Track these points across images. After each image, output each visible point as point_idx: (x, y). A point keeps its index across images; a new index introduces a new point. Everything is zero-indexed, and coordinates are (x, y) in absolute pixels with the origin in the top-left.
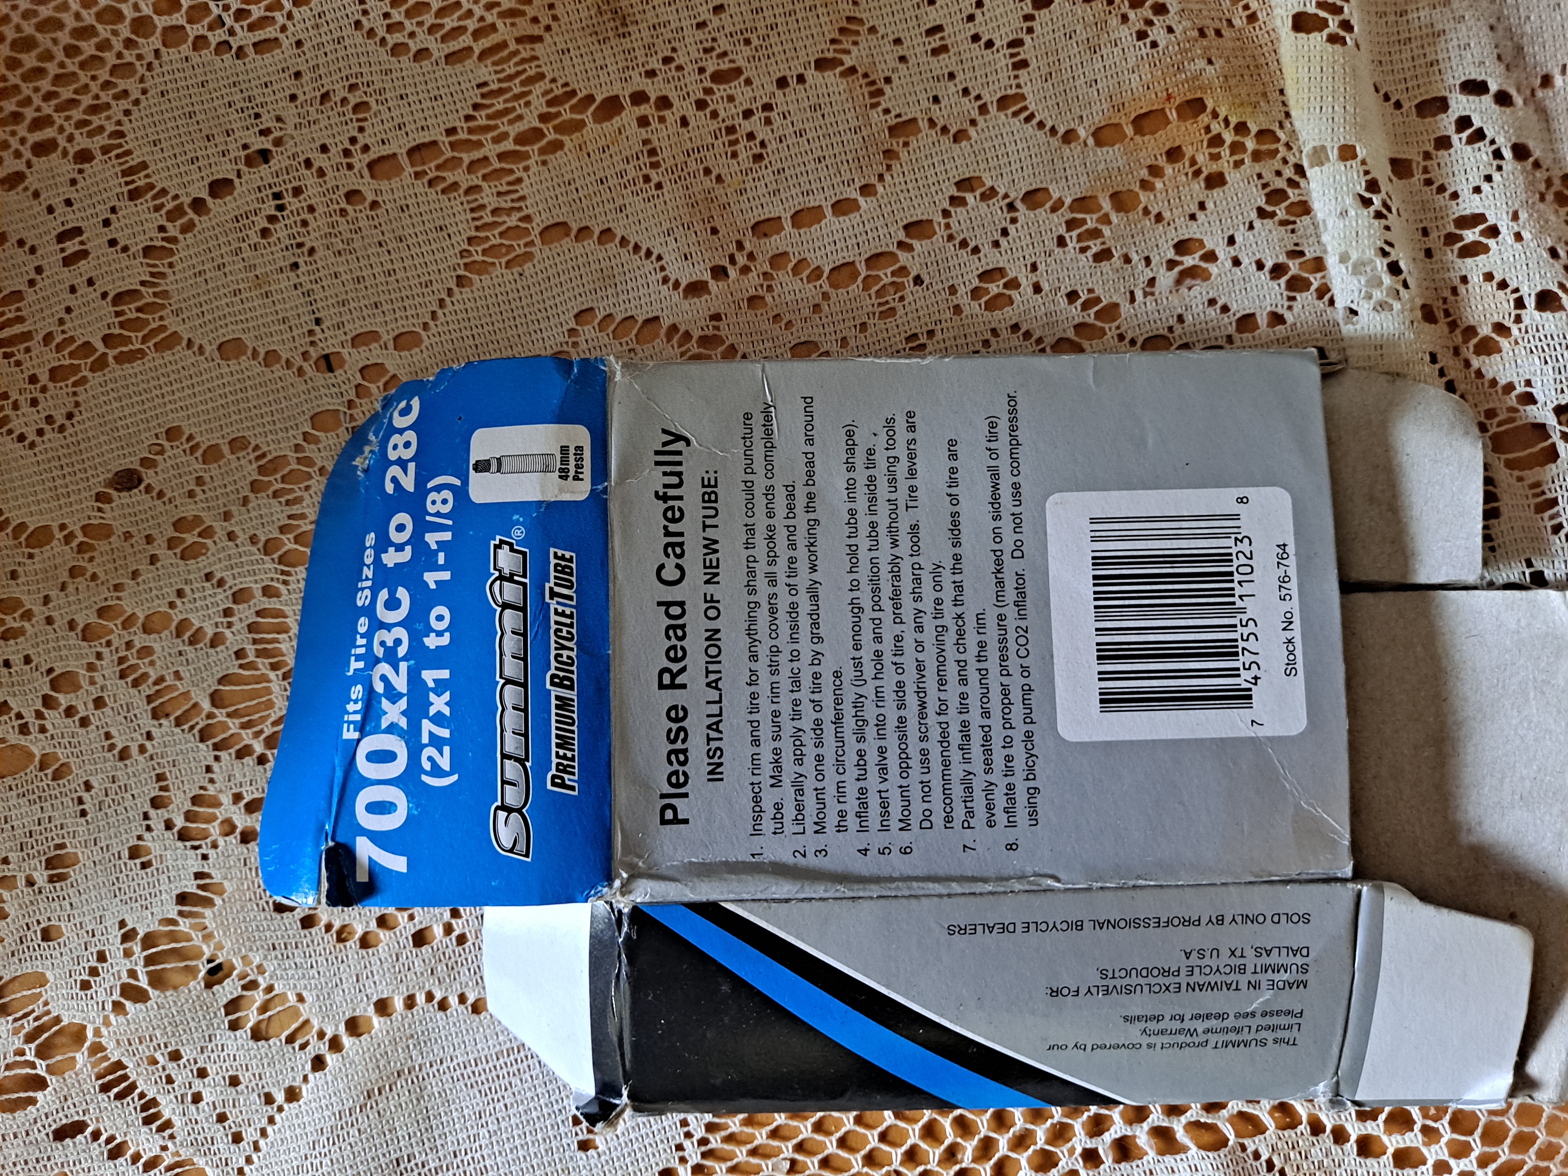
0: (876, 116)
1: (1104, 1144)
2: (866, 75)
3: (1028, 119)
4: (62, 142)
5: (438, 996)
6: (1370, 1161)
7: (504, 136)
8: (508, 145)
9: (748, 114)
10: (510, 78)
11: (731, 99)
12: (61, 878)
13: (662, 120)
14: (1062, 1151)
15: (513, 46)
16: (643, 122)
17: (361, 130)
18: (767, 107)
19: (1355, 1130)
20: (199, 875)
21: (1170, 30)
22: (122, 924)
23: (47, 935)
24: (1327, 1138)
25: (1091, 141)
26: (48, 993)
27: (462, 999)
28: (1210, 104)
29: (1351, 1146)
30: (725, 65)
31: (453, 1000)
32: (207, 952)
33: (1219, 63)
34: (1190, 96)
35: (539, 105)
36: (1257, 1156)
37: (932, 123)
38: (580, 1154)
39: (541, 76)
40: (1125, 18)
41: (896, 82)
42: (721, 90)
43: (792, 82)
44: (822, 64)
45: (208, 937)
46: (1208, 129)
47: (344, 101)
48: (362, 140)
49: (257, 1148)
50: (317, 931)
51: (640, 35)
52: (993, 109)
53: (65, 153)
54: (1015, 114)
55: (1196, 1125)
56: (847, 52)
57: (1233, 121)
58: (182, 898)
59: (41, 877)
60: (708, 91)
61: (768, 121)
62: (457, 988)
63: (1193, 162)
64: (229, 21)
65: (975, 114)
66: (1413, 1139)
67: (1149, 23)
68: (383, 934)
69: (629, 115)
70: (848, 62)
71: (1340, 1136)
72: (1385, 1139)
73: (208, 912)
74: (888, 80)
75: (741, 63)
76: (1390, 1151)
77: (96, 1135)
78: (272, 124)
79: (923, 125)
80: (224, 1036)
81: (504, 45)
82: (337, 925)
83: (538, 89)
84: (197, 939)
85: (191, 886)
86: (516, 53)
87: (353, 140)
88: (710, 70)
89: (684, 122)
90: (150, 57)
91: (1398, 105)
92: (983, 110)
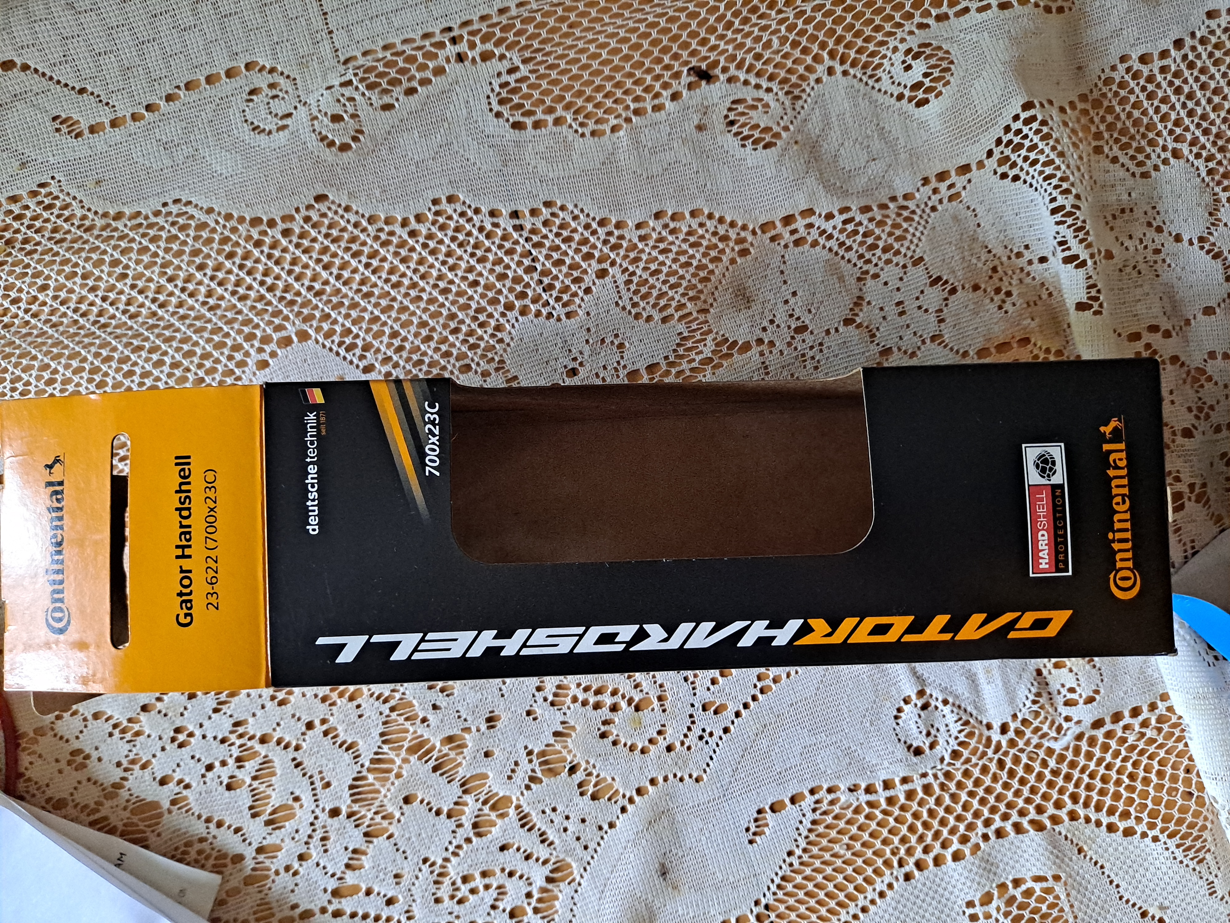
0: (872, 347)
1: (991, 831)
2: (867, 327)
3: (945, 346)
4: (474, 366)
5: (679, 775)
6: (1113, 835)
7: (694, 360)
8: (694, 365)
9: (812, 348)
10: (694, 331)
11: (804, 341)
12: (493, 727)
13: (771, 352)
14: (972, 835)
15: (695, 314)
16: (762, 354)
17: (622, 357)
18: (821, 344)
19: (1105, 820)
20: (563, 723)
21: (1014, 305)
22: (526, 748)
23: (487, 755)
24: (1092, 825)
26: (489, 782)
27: (690, 776)
28: (1033, 340)
29: (1104, 828)
30: (799, 324)
31: (686, 777)
32: (569, 759)
33: (1037, 320)
34: (1023, 336)
35: (710, 344)
36: (1060, 833)
37: (899, 349)
38: (749, 846)
39: (710, 331)
40: (992, 300)
41: (882, 329)
42: (799, 337)
43: (833, 331)
44: (848, 322)
45: (570, 752)
46: (1031, 352)
47: (612, 343)
48: (622, 363)
49: (596, 851)
50: (620, 746)
51: (756, 307)
52: (928, 341)
53: (476, 372)
54: (939, 344)
55: (1032, 822)
56: (857, 315)
57: (1044, 348)
58: (556, 734)
59: (483, 727)
60: (793, 338)
61: (821, 351)
62: (688, 771)
64: (552, 302)
65: (919, 344)
66: (1131, 823)
67: (1004, 301)
68: (652, 747)
69: (755, 350)
70: (858, 320)
71: (1098, 824)
72: (1119, 824)
73: (569, 740)
74: (878, 329)
75: (807, 322)
76: (1121, 829)
77: (518, 849)
78: (578, 355)
79: (895, 349)
80: (577, 799)
81: (690, 314)
82: (629, 744)
83: (710, 338)
84: (565, 753)
85: (560, 728)
86: (697, 319)
87: (618, 363)
88: (793, 327)
89: (781, 352)
90: (514, 321)
91: (1119, 335)
92: (924, 342)
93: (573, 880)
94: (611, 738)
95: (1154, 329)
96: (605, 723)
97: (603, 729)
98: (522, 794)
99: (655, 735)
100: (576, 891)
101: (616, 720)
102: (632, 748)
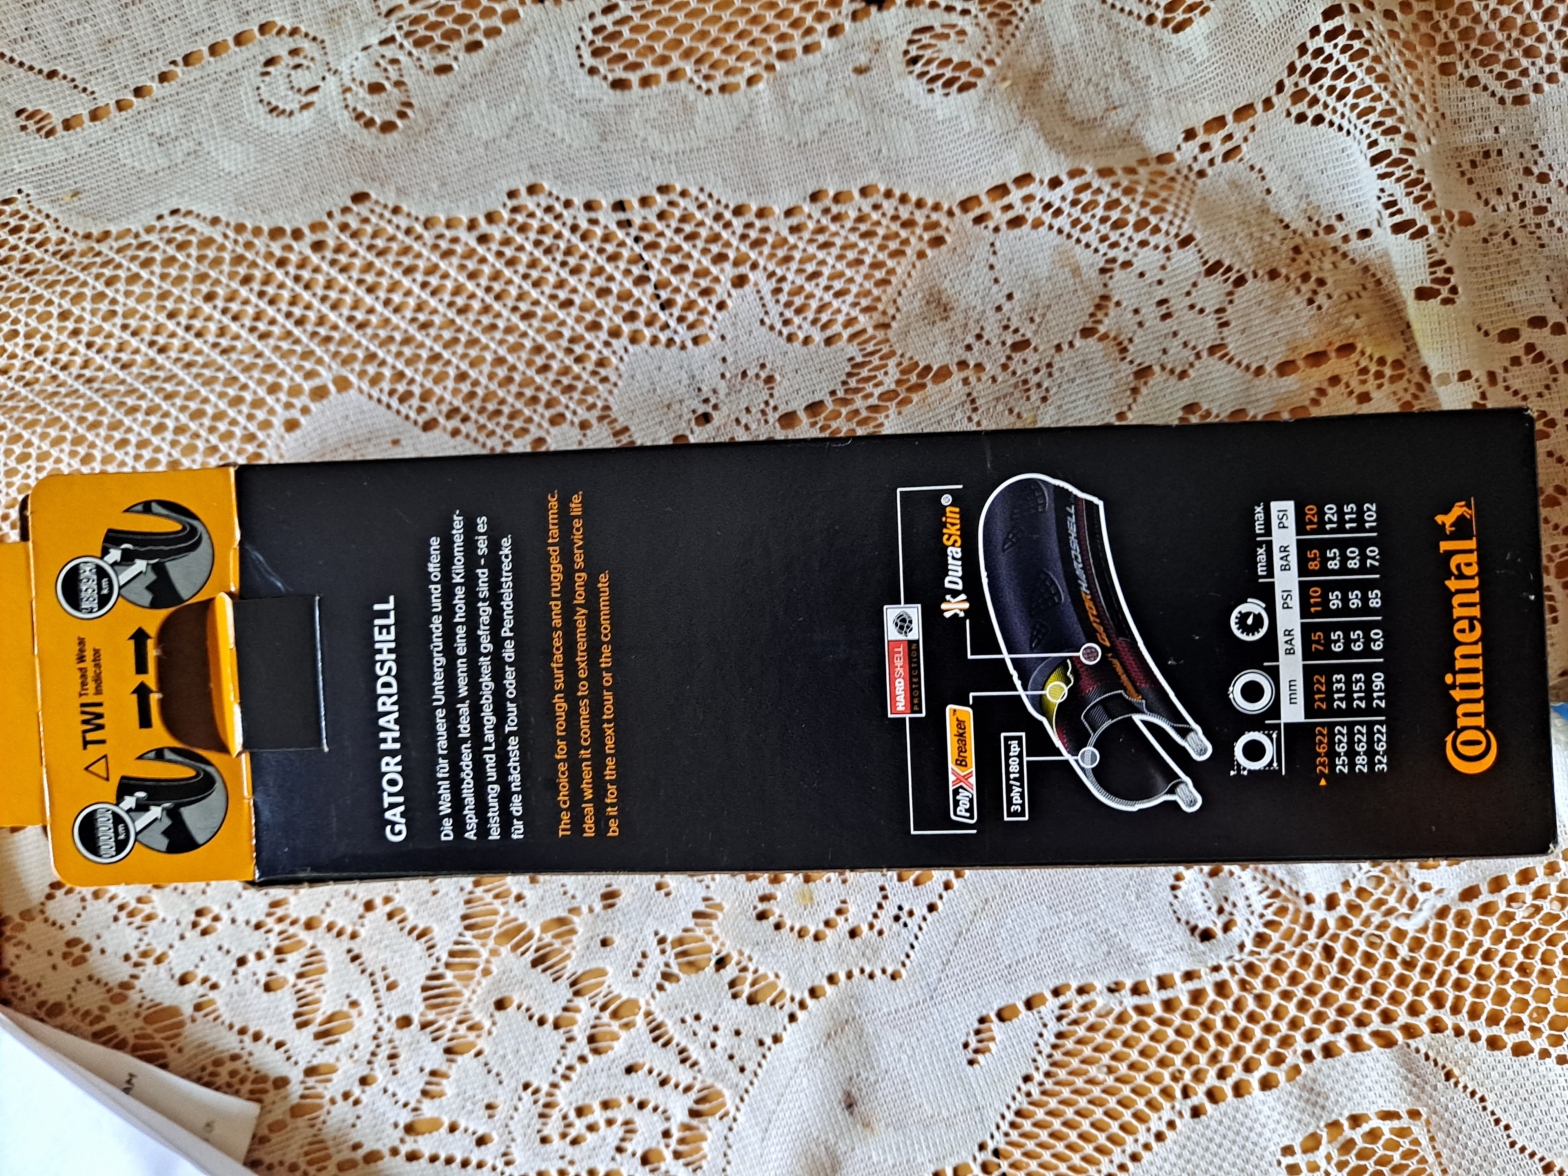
0: (1124, 366)
1: (1315, 1048)
2: (1115, 338)
3: (1230, 361)
4: (568, 415)
5: (868, 970)
6: (1496, 1053)
7: (870, 395)
8: (873, 401)
9: (1037, 371)
10: (872, 354)
11: (1025, 361)
12: (612, 906)
13: (979, 380)
14: (1288, 1053)
15: (870, 331)
16: (966, 381)
17: (771, 395)
18: (1049, 365)
19: (1485, 1032)
20: (706, 899)
21: (1329, 297)
22: (656, 934)
23: (604, 943)
24: (1466, 1039)
25: (1274, 374)
26: (608, 980)
27: (884, 971)
28: (1359, 347)
29: (1483, 1043)
30: (1018, 338)
31: (878, 973)
32: (715, 948)
33: (1364, 318)
34: (1344, 342)
35: (894, 372)
36: (1418, 1051)
37: (1163, 368)
38: (969, 1068)
39: (892, 354)
40: (1298, 291)
41: (1136, 340)
42: (1017, 356)
43: (1065, 347)
44: (1087, 333)
45: (716, 939)
46: (1357, 363)
47: (757, 376)
48: (772, 403)
49: (756, 1074)
50: (785, 931)
51: (956, 318)
52: (1204, 354)
53: (572, 423)
54: (1220, 358)
55: (1376, 1034)
56: (1100, 322)
57: (1376, 357)
58: (697, 915)
59: (598, 906)
60: (1009, 358)
61: (1050, 375)
62: (880, 964)
63: (1347, 385)
64: (673, 323)
65: (1192, 358)
66: (1524, 1036)
67: (1315, 292)
68: (828, 932)
69: (957, 376)
70: (1102, 329)
71: (1475, 1037)
72: (1505, 1037)
73: (714, 923)
74: (1131, 340)
75: (1029, 335)
76: (1510, 1045)
77: (650, 1072)
78: (710, 394)
79: (1157, 369)
80: (728, 1002)
81: (864, 331)
82: (797, 928)
83: (892, 363)
84: (708, 940)
85: (702, 907)
86: (873, 337)
87: (767, 403)
88: (1009, 342)
89: (994, 379)
90: (621, 352)
91: (1486, 334)
92: (1198, 356)
93: (726, 1114)
94: (772, 920)
95: (1538, 322)
96: (764, 898)
97: (761, 907)
98: (653, 996)
99: (833, 915)
100: (731, 1129)
101: (779, 895)
102: (801, 934)
